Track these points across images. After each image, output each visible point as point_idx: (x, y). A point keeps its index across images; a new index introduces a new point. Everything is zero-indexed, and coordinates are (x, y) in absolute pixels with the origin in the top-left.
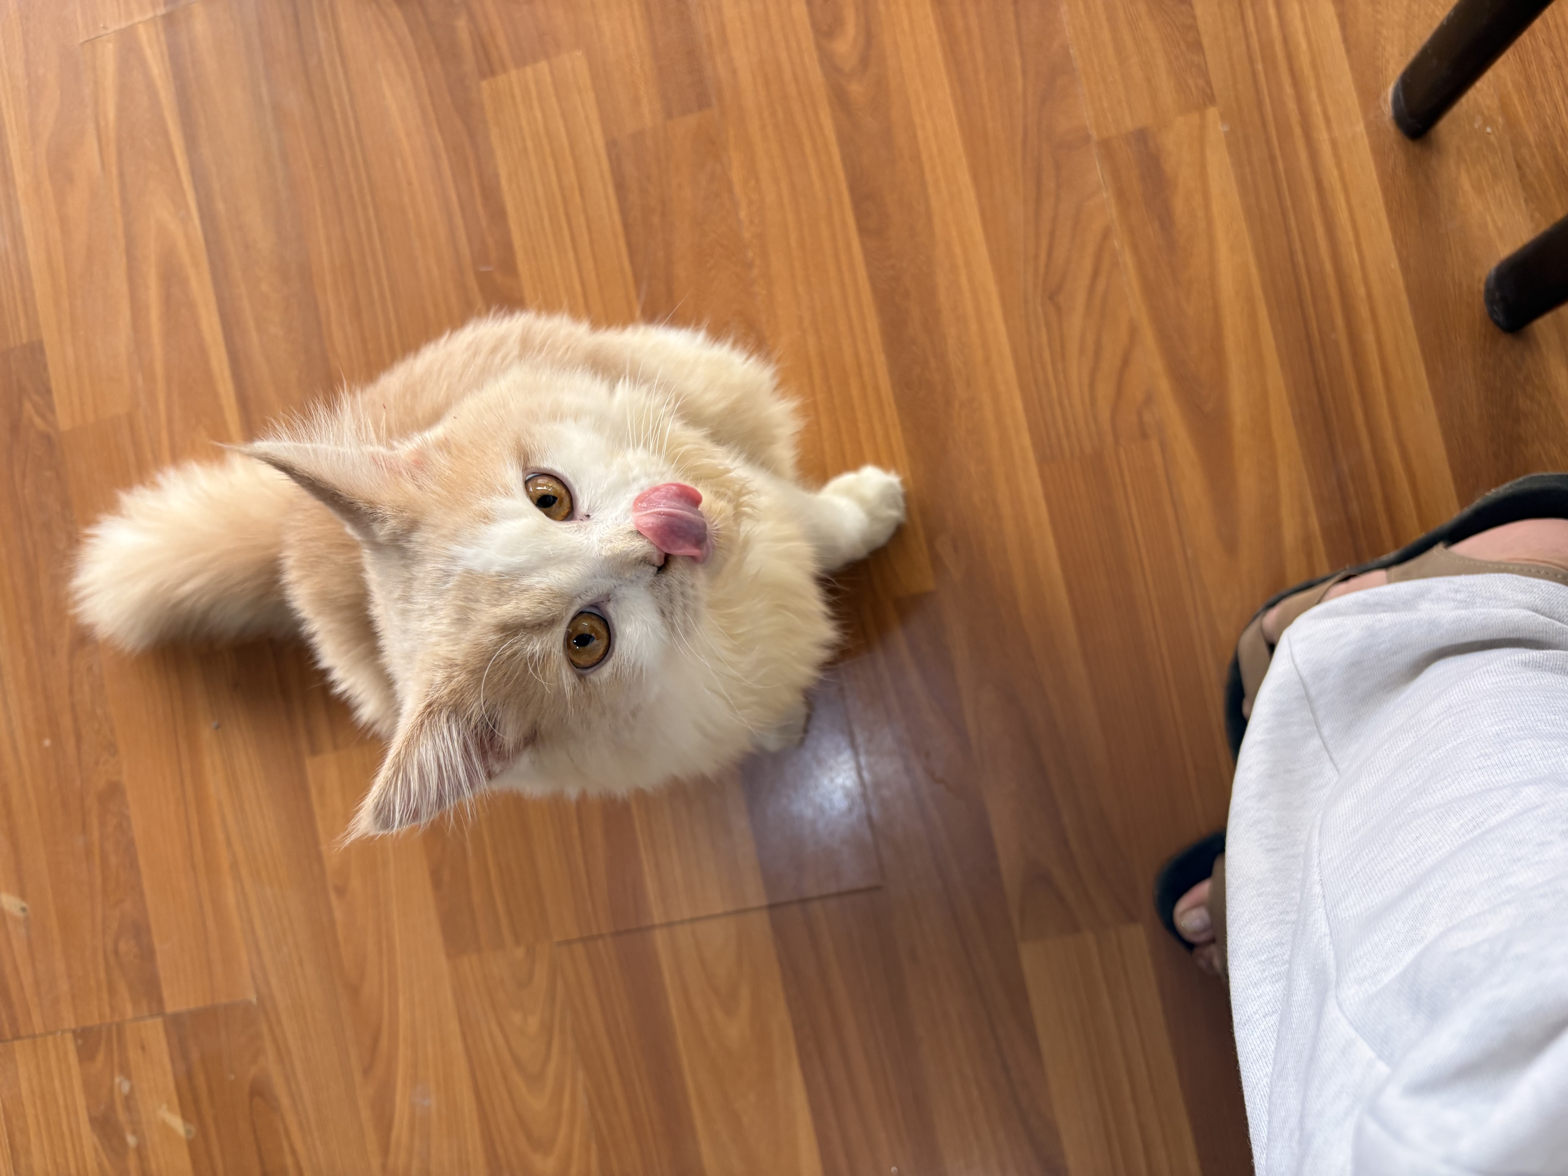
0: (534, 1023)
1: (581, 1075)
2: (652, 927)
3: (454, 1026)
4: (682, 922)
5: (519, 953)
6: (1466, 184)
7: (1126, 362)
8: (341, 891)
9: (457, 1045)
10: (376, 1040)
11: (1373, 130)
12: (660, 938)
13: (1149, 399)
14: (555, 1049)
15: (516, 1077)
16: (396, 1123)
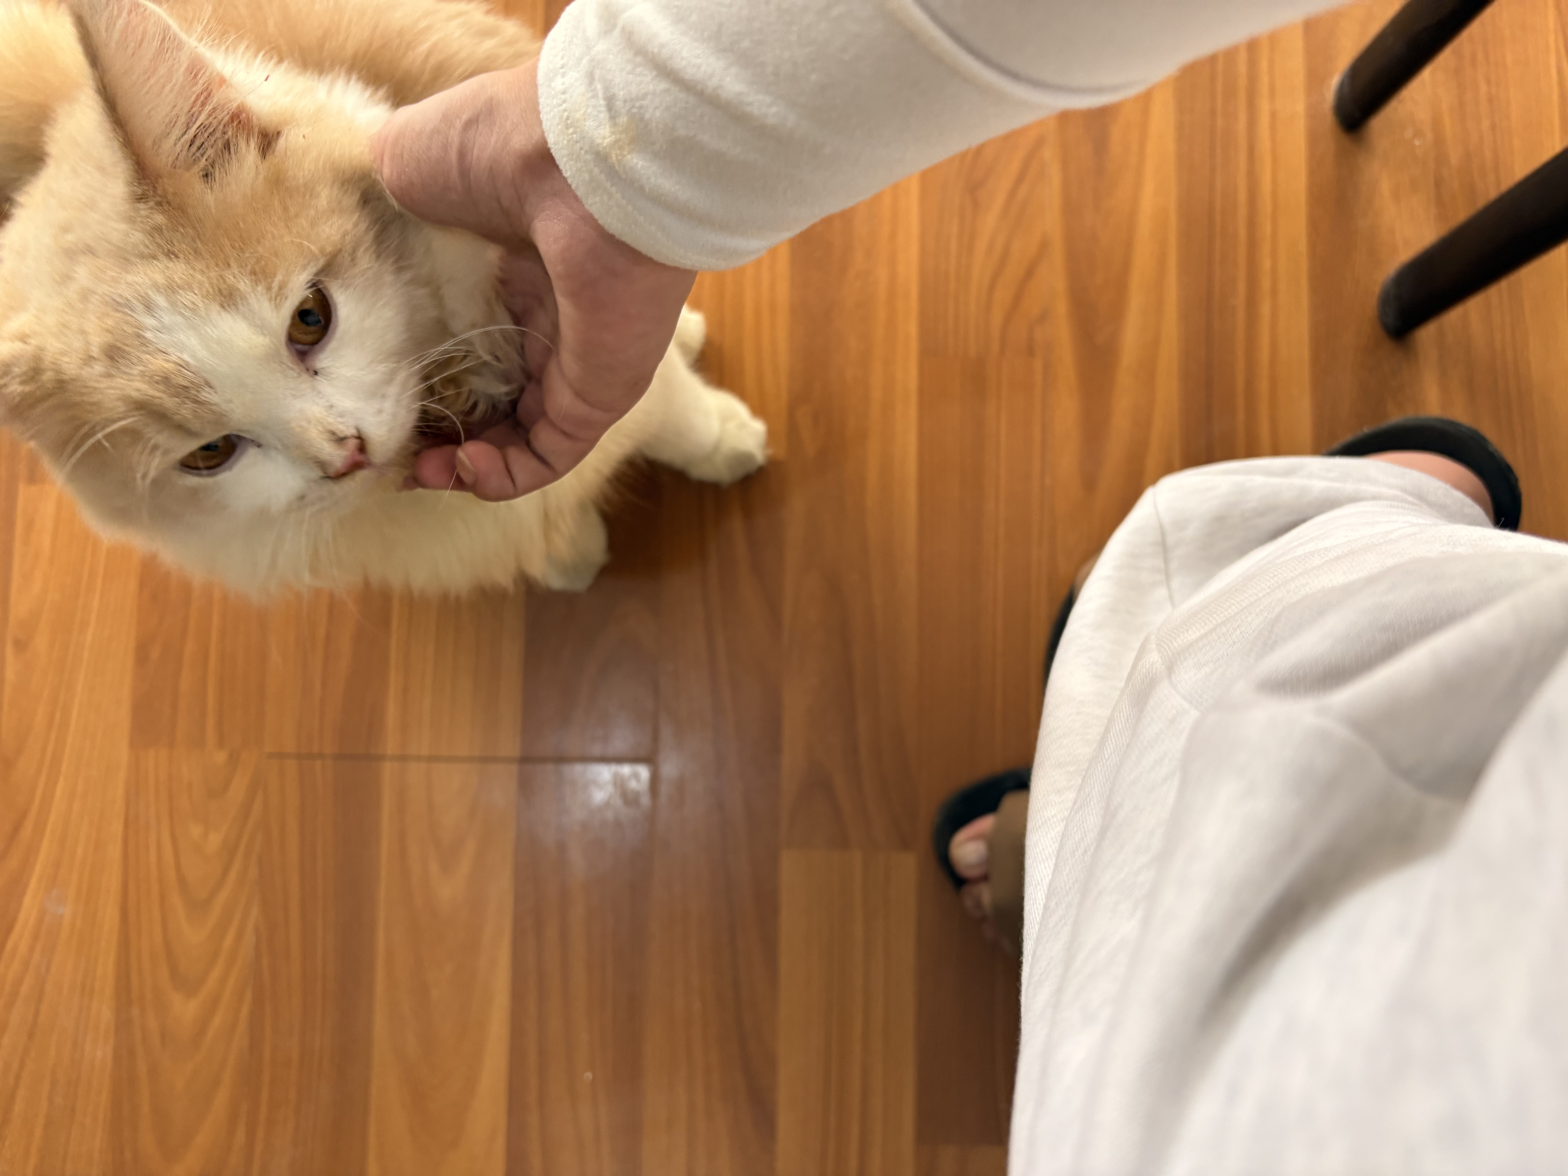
0: (215, 840)
1: (255, 911)
2: (381, 758)
3: (117, 827)
4: (418, 758)
5: (220, 757)
6: (1385, 187)
7: (1030, 273)
8: (21, 646)
9: (114, 852)
10: (17, 827)
11: (1312, 114)
12: (388, 770)
13: (1044, 317)
14: (233, 875)
15: (176, 900)
16: (17, 928)
